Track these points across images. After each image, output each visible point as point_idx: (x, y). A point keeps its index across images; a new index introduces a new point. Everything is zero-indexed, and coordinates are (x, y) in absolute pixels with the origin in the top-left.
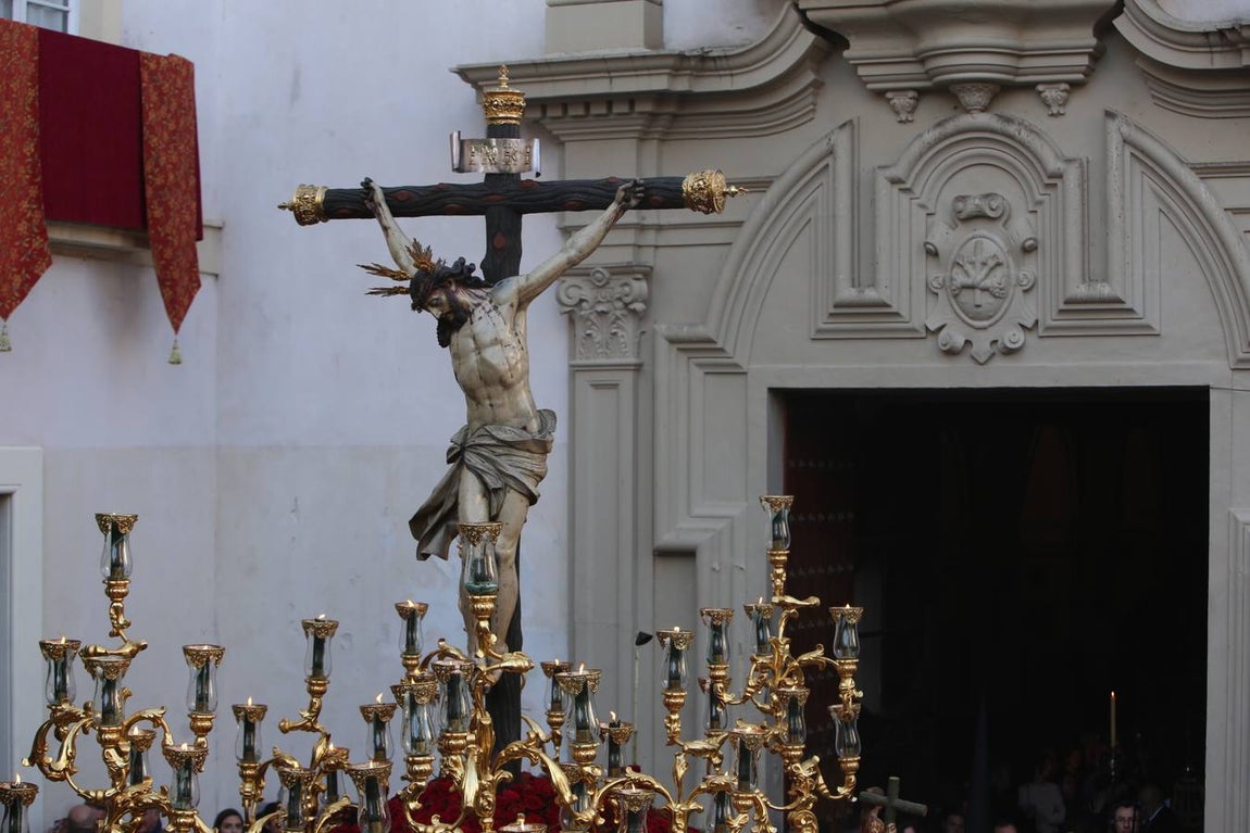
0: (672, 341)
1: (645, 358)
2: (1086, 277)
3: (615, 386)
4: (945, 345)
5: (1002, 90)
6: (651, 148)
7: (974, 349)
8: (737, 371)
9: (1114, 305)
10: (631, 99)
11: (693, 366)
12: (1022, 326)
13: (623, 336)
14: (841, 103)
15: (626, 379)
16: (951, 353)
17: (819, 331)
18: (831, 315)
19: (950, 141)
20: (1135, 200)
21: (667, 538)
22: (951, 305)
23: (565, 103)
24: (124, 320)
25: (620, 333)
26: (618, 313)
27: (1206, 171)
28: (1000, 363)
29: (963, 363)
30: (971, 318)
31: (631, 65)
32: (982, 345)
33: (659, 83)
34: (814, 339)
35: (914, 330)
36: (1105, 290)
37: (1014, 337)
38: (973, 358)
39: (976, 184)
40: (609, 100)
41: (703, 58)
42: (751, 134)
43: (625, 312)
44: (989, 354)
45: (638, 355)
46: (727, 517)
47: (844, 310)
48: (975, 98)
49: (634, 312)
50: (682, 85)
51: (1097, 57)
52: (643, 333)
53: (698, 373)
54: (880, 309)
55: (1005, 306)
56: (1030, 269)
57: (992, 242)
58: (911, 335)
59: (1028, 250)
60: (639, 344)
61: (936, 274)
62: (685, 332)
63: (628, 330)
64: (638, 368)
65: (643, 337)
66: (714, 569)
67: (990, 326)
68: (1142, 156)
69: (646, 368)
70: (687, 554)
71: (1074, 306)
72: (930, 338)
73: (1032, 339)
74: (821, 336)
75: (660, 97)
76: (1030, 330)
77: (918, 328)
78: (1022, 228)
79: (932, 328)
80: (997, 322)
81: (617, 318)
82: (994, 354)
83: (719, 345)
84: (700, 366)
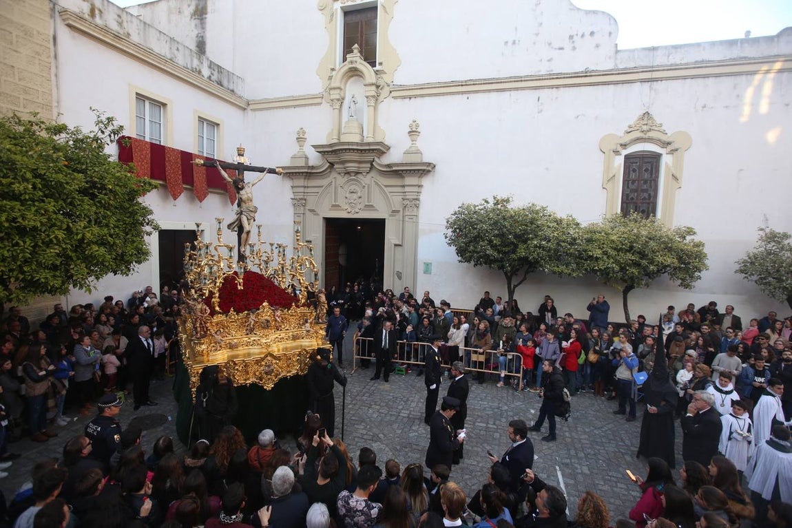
0: (308, 210)
1: (305, 212)
2: (368, 202)
3: (300, 216)
5: (357, 173)
6: (306, 181)
8: (318, 215)
9: (372, 206)
10: (302, 173)
11: (312, 214)
14: (334, 175)
15: (302, 215)
16: (349, 213)
18: (331, 207)
19: (348, 181)
20: (375, 191)
21: (308, 239)
22: (349, 205)
23: (293, 173)
24: (225, 204)
27: (386, 186)
28: (356, 214)
30: (351, 207)
31: (302, 167)
33: (306, 171)
36: (370, 204)
37: (357, 210)
38: (352, 213)
39: (353, 188)
40: (299, 173)
41: (313, 167)
42: (323, 179)
43: (302, 205)
44: (354, 213)
46: (317, 236)
47: (333, 206)
48: (353, 174)
50: (309, 171)
51: (371, 168)
52: (304, 208)
54: (338, 206)
55: (356, 206)
56: (360, 200)
57: (355, 196)
58: (343, 210)
59: (360, 197)
60: (304, 210)
61: (347, 201)
62: (310, 208)
63: (302, 208)
64: (304, 214)
67: (354, 209)
68: (377, 184)
70: (310, 241)
71: (366, 206)
74: (330, 210)
75: (307, 173)
76: (360, 210)
78: (359, 194)
79: (346, 209)
83: (315, 211)
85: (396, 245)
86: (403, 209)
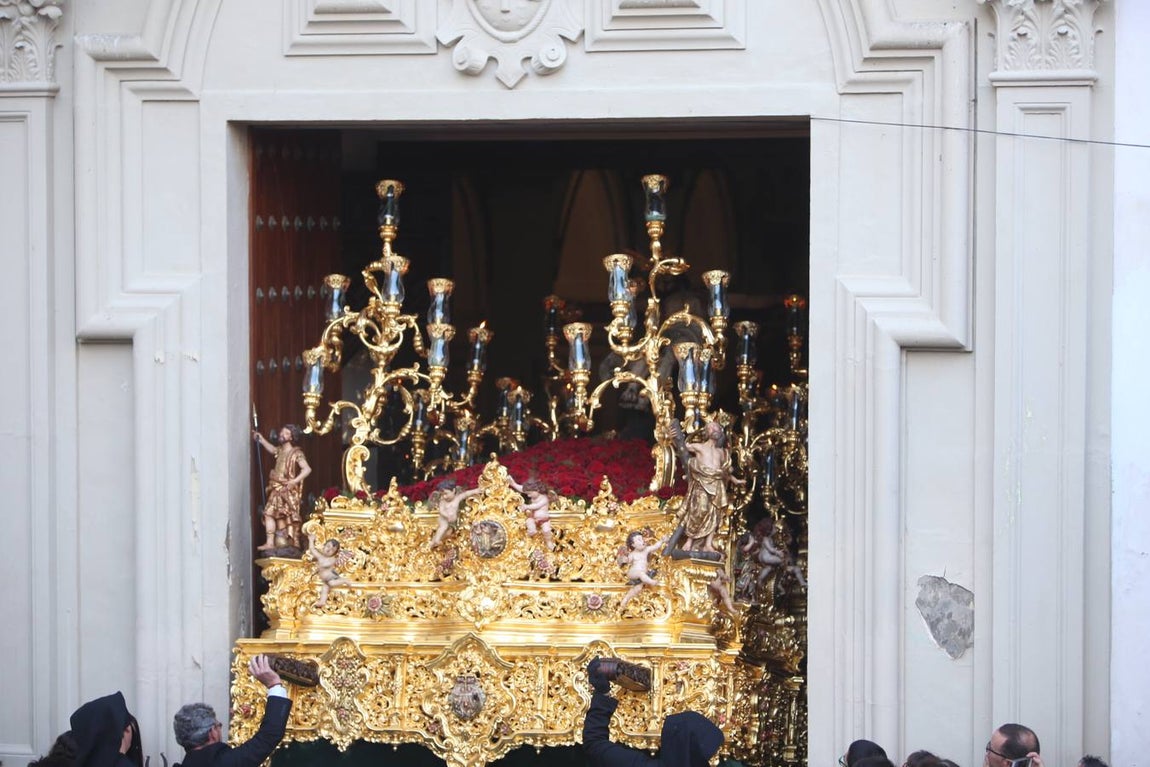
0: (98, 59)
1: (62, 82)
3: (22, 118)
4: (461, 64)
7: (498, 70)
8: (185, 99)
9: (686, 10)
11: (127, 94)
12: (563, 38)
13: (31, 52)
15: (37, 109)
16: (469, 73)
17: (295, 45)
18: (311, 23)
21: (96, 322)
22: (470, 11)
25: (28, 47)
26: (25, 20)
28: (535, 86)
29: (485, 87)
30: (497, 28)
32: (510, 64)
34: (287, 56)
35: (421, 44)
37: (550, 52)
38: (498, 80)
43: (34, 19)
44: (522, 75)
45: (53, 76)
46: (177, 292)
47: (328, 16)
49: (46, 18)
52: (59, 47)
53: (134, 101)
54: (376, 16)
55: (542, 10)
58: (416, 51)
60: (54, 61)
62: (115, 47)
63: (38, 43)
64: (53, 94)
65: (60, 51)
66: (157, 361)
67: (521, 38)
69: (64, 94)
70: (125, 341)
71: (632, 11)
72: (443, 54)
73: (576, 53)
74: (297, 53)
76: (573, 43)
77: (426, 41)
79: (445, 41)
80: (531, 32)
81: (24, 27)
82: (526, 75)
83: (162, 64)
84: (136, 91)
85: (910, 349)
86: (973, 30)
